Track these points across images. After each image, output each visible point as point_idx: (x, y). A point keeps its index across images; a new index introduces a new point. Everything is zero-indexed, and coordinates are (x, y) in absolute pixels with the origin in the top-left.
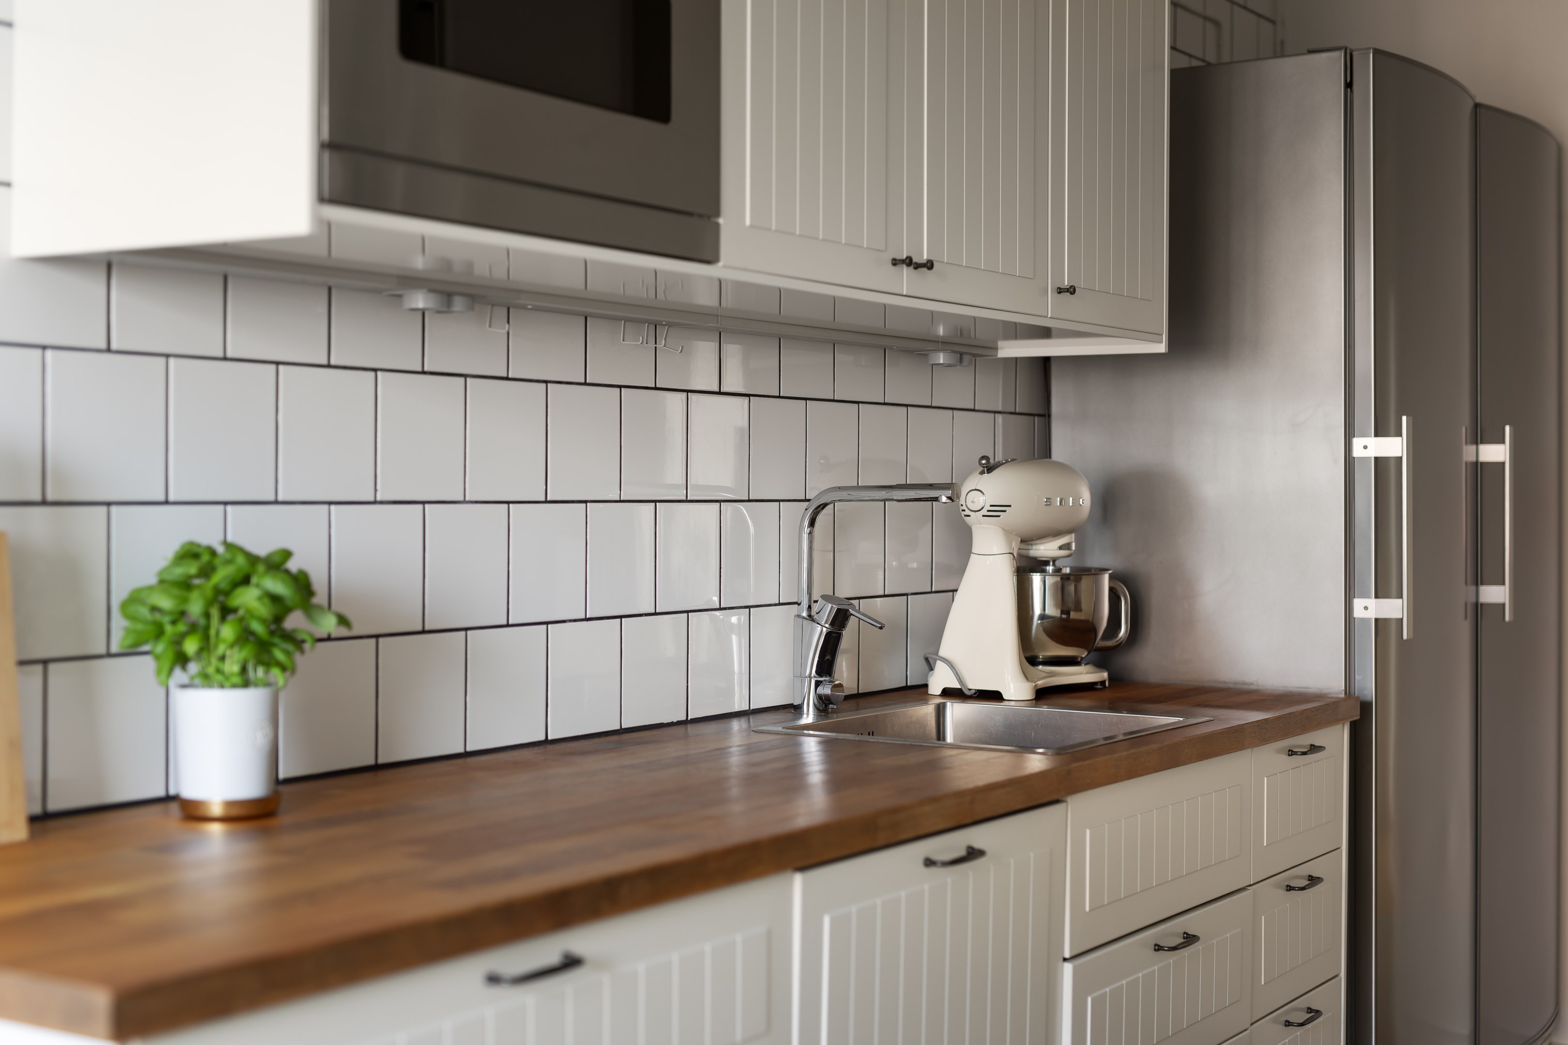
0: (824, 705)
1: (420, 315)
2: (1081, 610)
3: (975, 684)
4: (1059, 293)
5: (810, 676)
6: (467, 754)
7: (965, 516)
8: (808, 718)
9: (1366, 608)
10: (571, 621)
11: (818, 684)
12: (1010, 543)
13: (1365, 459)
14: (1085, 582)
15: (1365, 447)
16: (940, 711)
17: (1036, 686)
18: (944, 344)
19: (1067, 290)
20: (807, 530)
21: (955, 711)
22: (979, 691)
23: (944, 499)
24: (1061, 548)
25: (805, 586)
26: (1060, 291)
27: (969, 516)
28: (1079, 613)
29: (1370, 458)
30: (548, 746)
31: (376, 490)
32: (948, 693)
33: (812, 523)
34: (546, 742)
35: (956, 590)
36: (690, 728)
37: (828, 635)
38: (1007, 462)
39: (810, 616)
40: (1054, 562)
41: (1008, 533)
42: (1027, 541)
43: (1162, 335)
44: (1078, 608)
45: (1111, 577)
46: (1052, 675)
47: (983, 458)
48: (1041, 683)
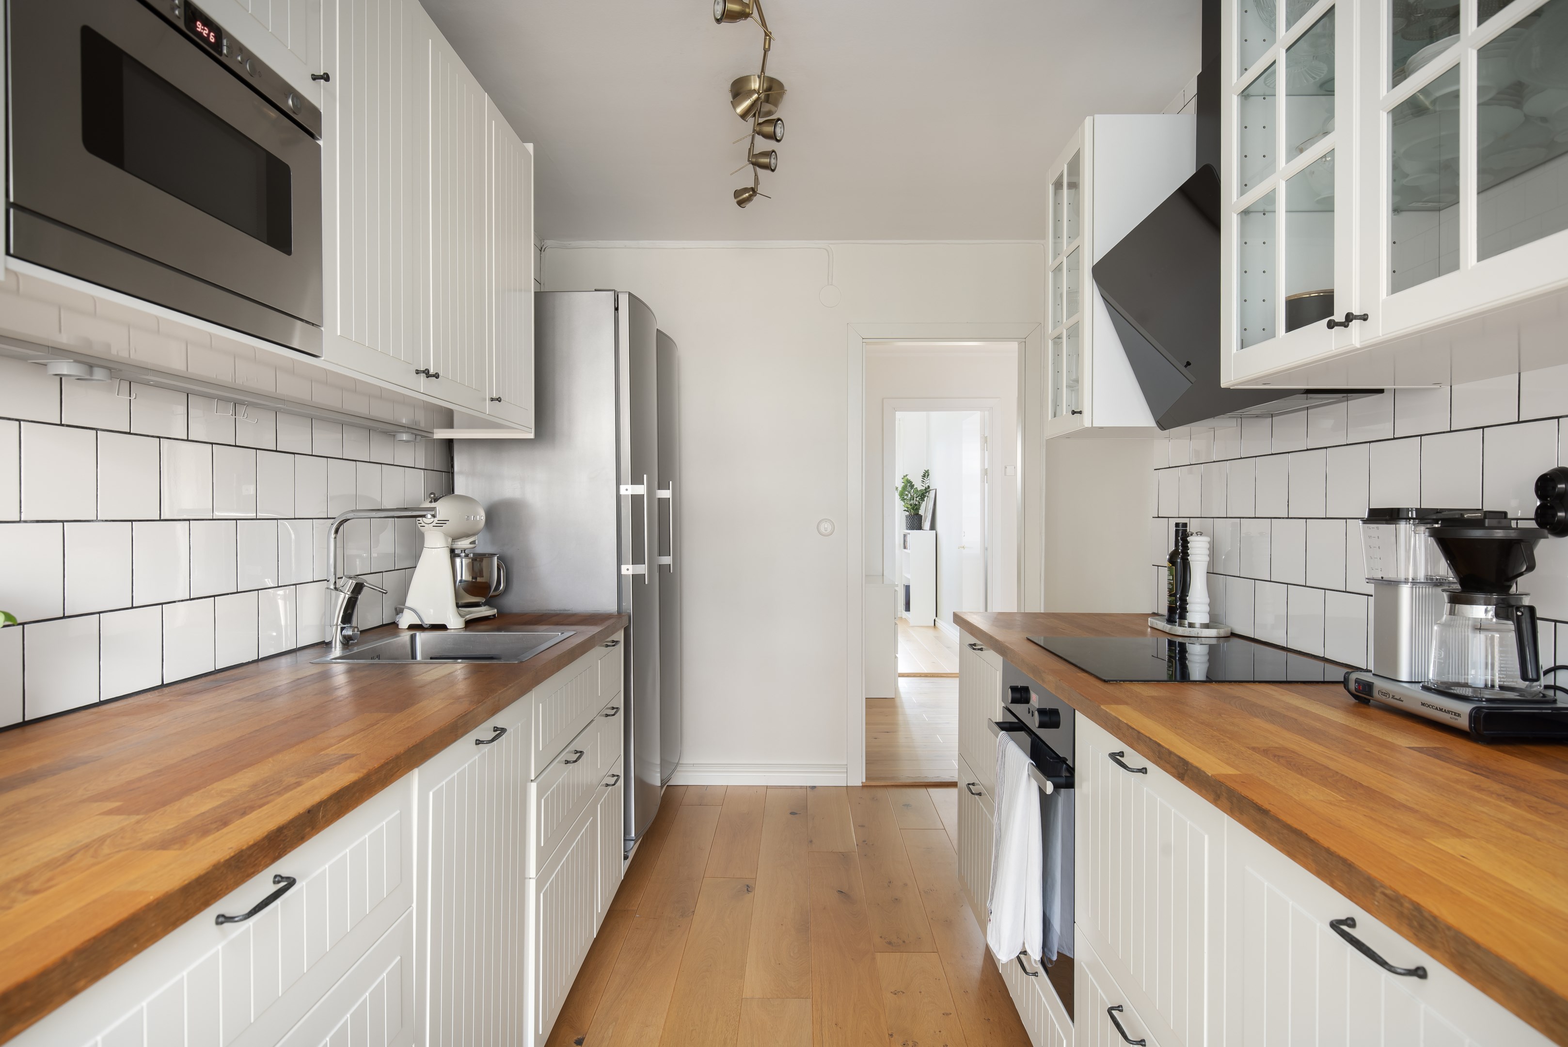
0: (347, 641)
1: (58, 378)
2: (483, 577)
3: (428, 621)
4: (492, 401)
5: (337, 625)
6: (101, 703)
7: (421, 526)
8: (337, 651)
9: (628, 570)
10: (179, 601)
11: (342, 629)
12: (447, 541)
13: (627, 496)
14: (485, 562)
15: (627, 490)
16: (413, 638)
17: (465, 620)
18: (408, 429)
19: (497, 399)
20: (333, 536)
21: (420, 637)
22: (431, 625)
23: (429, 516)
24: (471, 543)
25: (332, 570)
26: (492, 400)
27: (424, 526)
28: (482, 578)
29: (629, 495)
30: (164, 689)
31: (21, 512)
32: (412, 627)
33: (337, 532)
34: (163, 686)
35: (416, 567)
36: (262, 665)
37: (349, 599)
38: (443, 496)
39: (336, 588)
40: (465, 551)
41: (446, 535)
42: (454, 539)
43: (531, 429)
44: (481, 576)
45: (498, 558)
46: (471, 613)
47: (431, 494)
48: (469, 617)
